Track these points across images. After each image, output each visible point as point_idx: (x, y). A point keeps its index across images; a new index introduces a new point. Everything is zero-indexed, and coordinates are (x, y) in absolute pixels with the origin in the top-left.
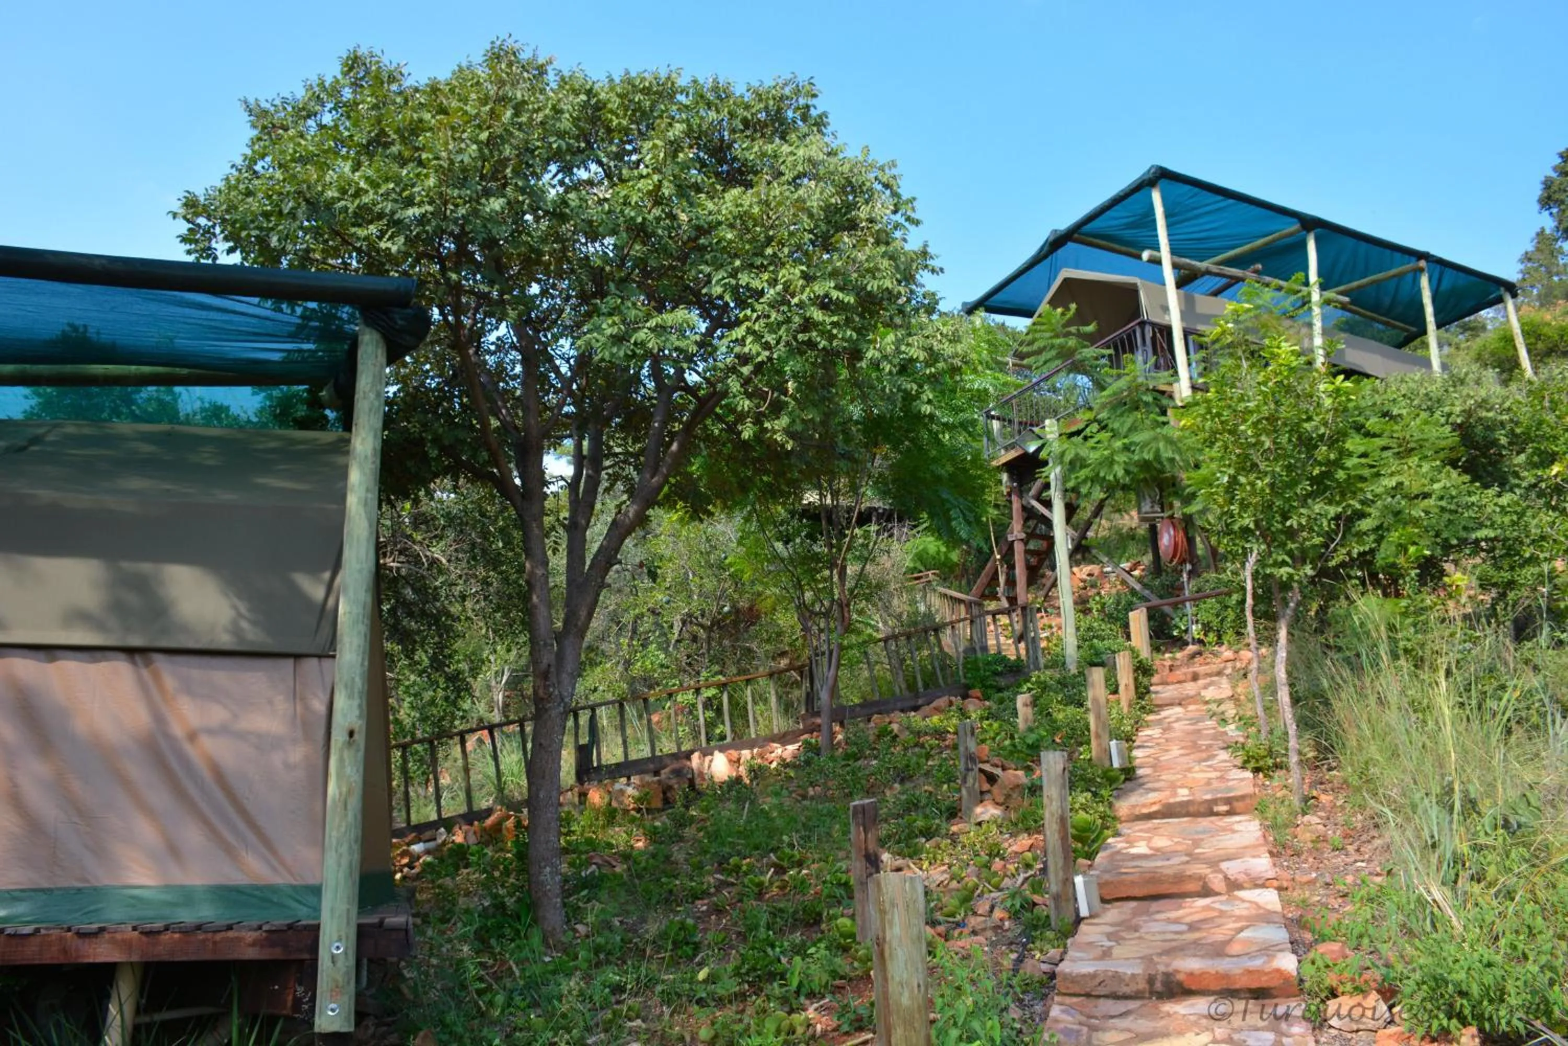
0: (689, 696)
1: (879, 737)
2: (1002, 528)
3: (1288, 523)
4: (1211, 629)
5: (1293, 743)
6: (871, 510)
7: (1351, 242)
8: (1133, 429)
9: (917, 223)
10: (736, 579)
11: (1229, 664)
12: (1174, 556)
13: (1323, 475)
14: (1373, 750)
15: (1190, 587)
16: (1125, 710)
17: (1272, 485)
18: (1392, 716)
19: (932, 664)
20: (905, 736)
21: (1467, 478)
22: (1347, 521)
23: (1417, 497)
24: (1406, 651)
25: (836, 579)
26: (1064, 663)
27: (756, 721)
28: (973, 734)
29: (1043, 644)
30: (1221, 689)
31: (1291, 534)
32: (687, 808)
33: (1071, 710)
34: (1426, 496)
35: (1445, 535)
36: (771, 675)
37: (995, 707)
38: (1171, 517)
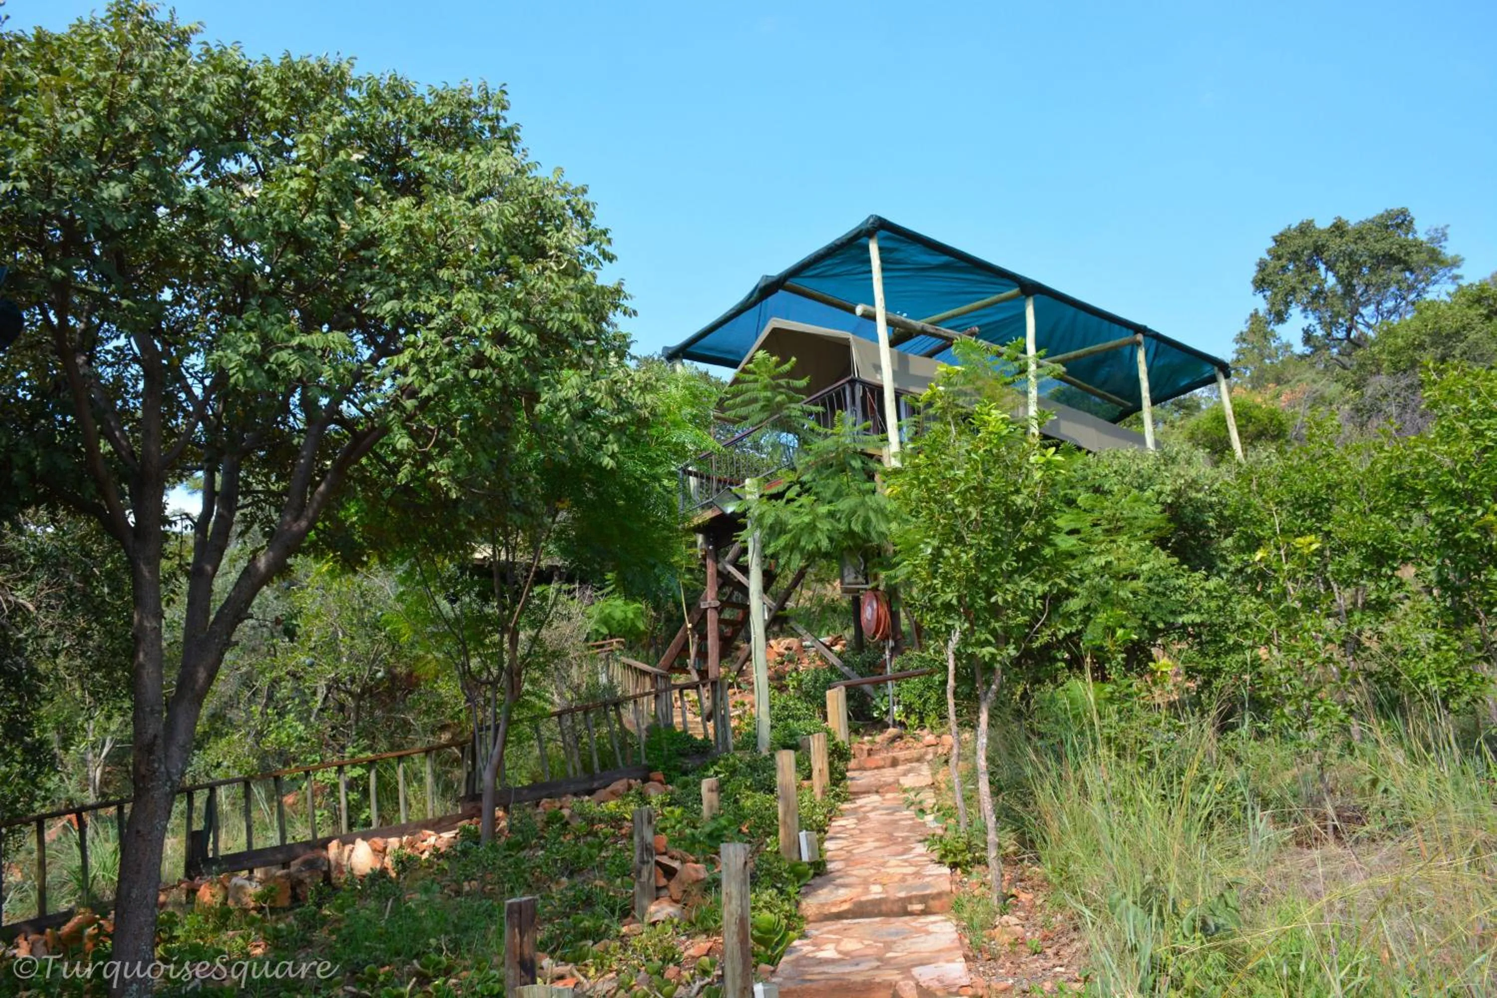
0: (331, 775)
1: (548, 823)
2: (694, 595)
3: (993, 600)
4: (913, 711)
5: (992, 837)
6: (552, 569)
7: (1071, 310)
8: (839, 494)
9: (611, 258)
10: (393, 640)
11: (930, 749)
12: (877, 631)
13: (1029, 550)
14: (1073, 844)
15: (892, 665)
16: (818, 798)
17: (977, 559)
18: (1095, 808)
19: (611, 742)
20: (577, 823)
21: (1176, 560)
22: (1055, 600)
23: (1125, 577)
24: (1109, 740)
25: (506, 646)
26: (756, 745)
27: (408, 805)
28: (650, 822)
29: (733, 724)
30: (922, 776)
31: (995, 611)
32: (319, 906)
33: (760, 796)
34: (1135, 577)
35: (1152, 618)
36: (427, 752)
37: (678, 792)
38: (876, 589)
